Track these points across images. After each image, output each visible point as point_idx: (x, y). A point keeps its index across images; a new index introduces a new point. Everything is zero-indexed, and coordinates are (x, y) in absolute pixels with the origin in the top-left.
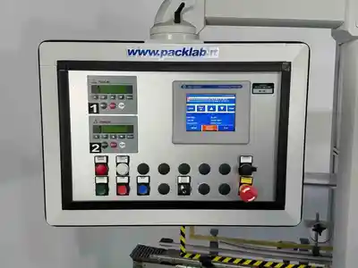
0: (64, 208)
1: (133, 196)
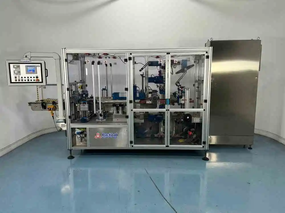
0: (11, 83)
1: (21, 81)
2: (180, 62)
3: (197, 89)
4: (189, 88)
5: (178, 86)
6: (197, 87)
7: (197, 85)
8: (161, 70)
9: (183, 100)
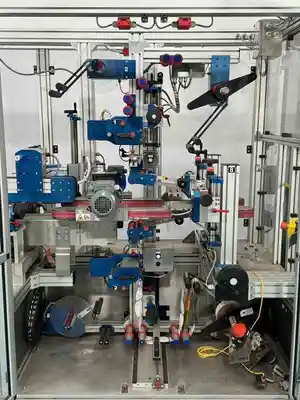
2: (202, 65)
3: (259, 161)
4: (236, 165)
5: (198, 153)
6: (261, 156)
7: (259, 148)
8: (136, 92)
9: (215, 211)
